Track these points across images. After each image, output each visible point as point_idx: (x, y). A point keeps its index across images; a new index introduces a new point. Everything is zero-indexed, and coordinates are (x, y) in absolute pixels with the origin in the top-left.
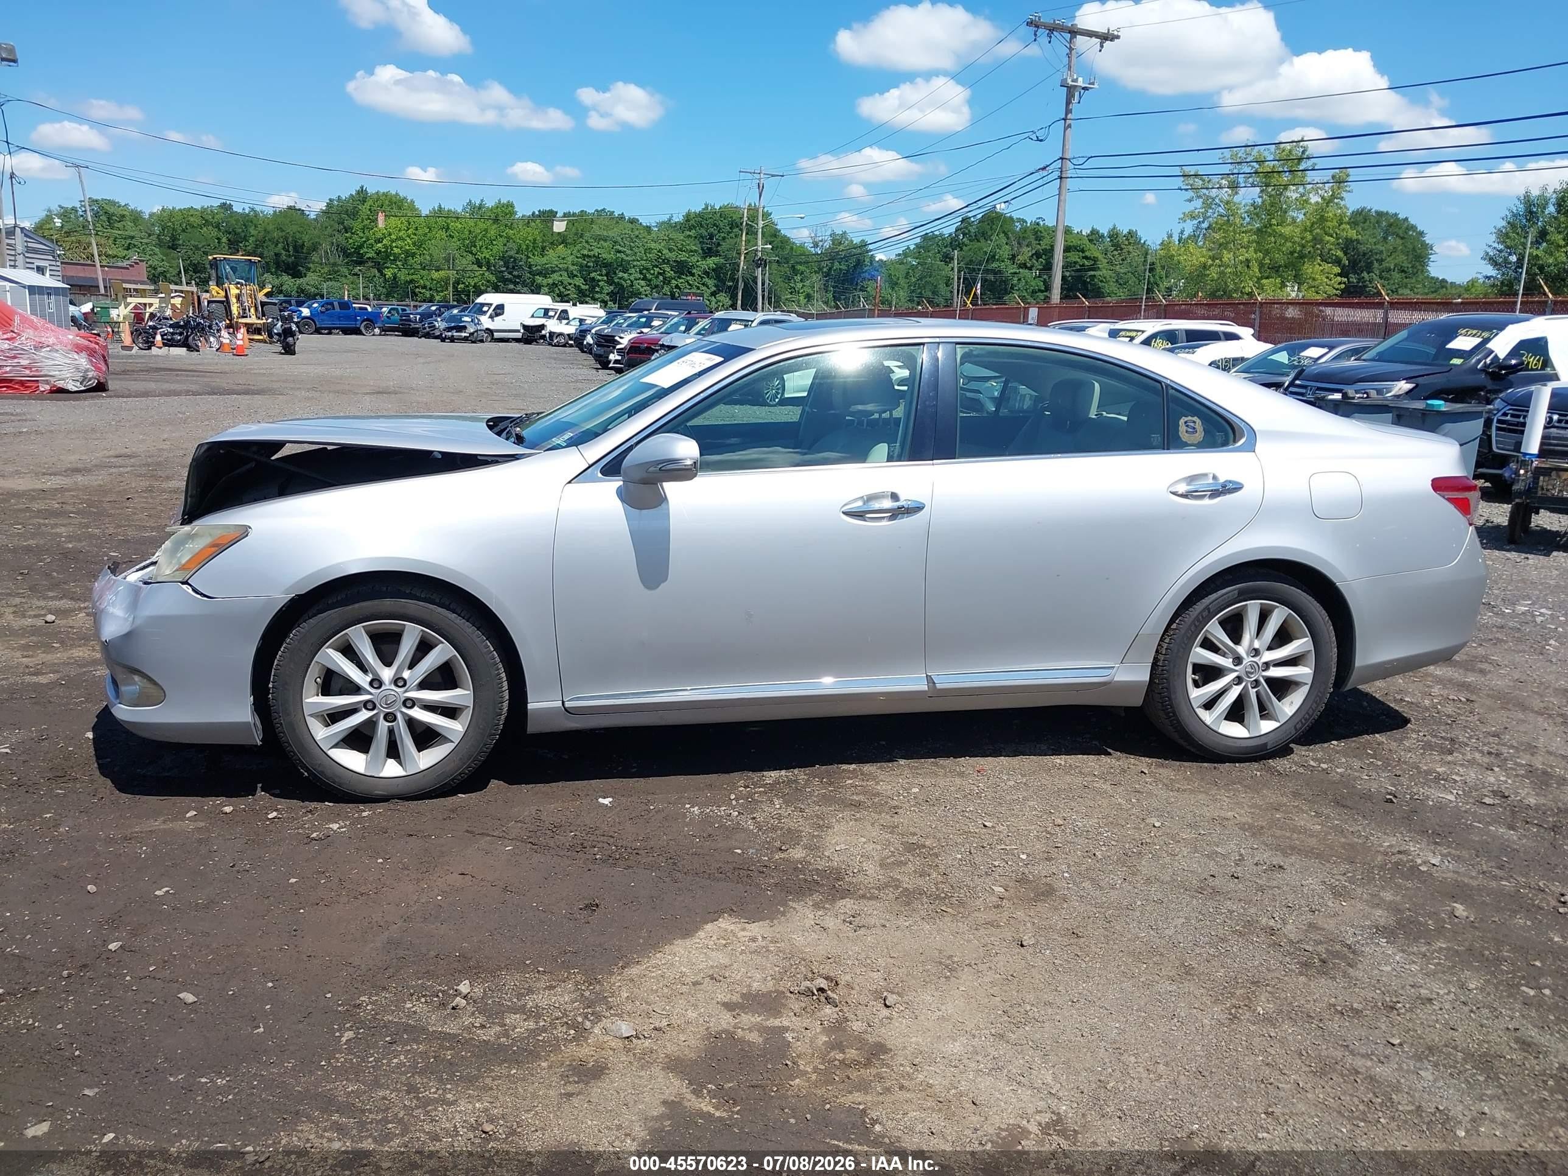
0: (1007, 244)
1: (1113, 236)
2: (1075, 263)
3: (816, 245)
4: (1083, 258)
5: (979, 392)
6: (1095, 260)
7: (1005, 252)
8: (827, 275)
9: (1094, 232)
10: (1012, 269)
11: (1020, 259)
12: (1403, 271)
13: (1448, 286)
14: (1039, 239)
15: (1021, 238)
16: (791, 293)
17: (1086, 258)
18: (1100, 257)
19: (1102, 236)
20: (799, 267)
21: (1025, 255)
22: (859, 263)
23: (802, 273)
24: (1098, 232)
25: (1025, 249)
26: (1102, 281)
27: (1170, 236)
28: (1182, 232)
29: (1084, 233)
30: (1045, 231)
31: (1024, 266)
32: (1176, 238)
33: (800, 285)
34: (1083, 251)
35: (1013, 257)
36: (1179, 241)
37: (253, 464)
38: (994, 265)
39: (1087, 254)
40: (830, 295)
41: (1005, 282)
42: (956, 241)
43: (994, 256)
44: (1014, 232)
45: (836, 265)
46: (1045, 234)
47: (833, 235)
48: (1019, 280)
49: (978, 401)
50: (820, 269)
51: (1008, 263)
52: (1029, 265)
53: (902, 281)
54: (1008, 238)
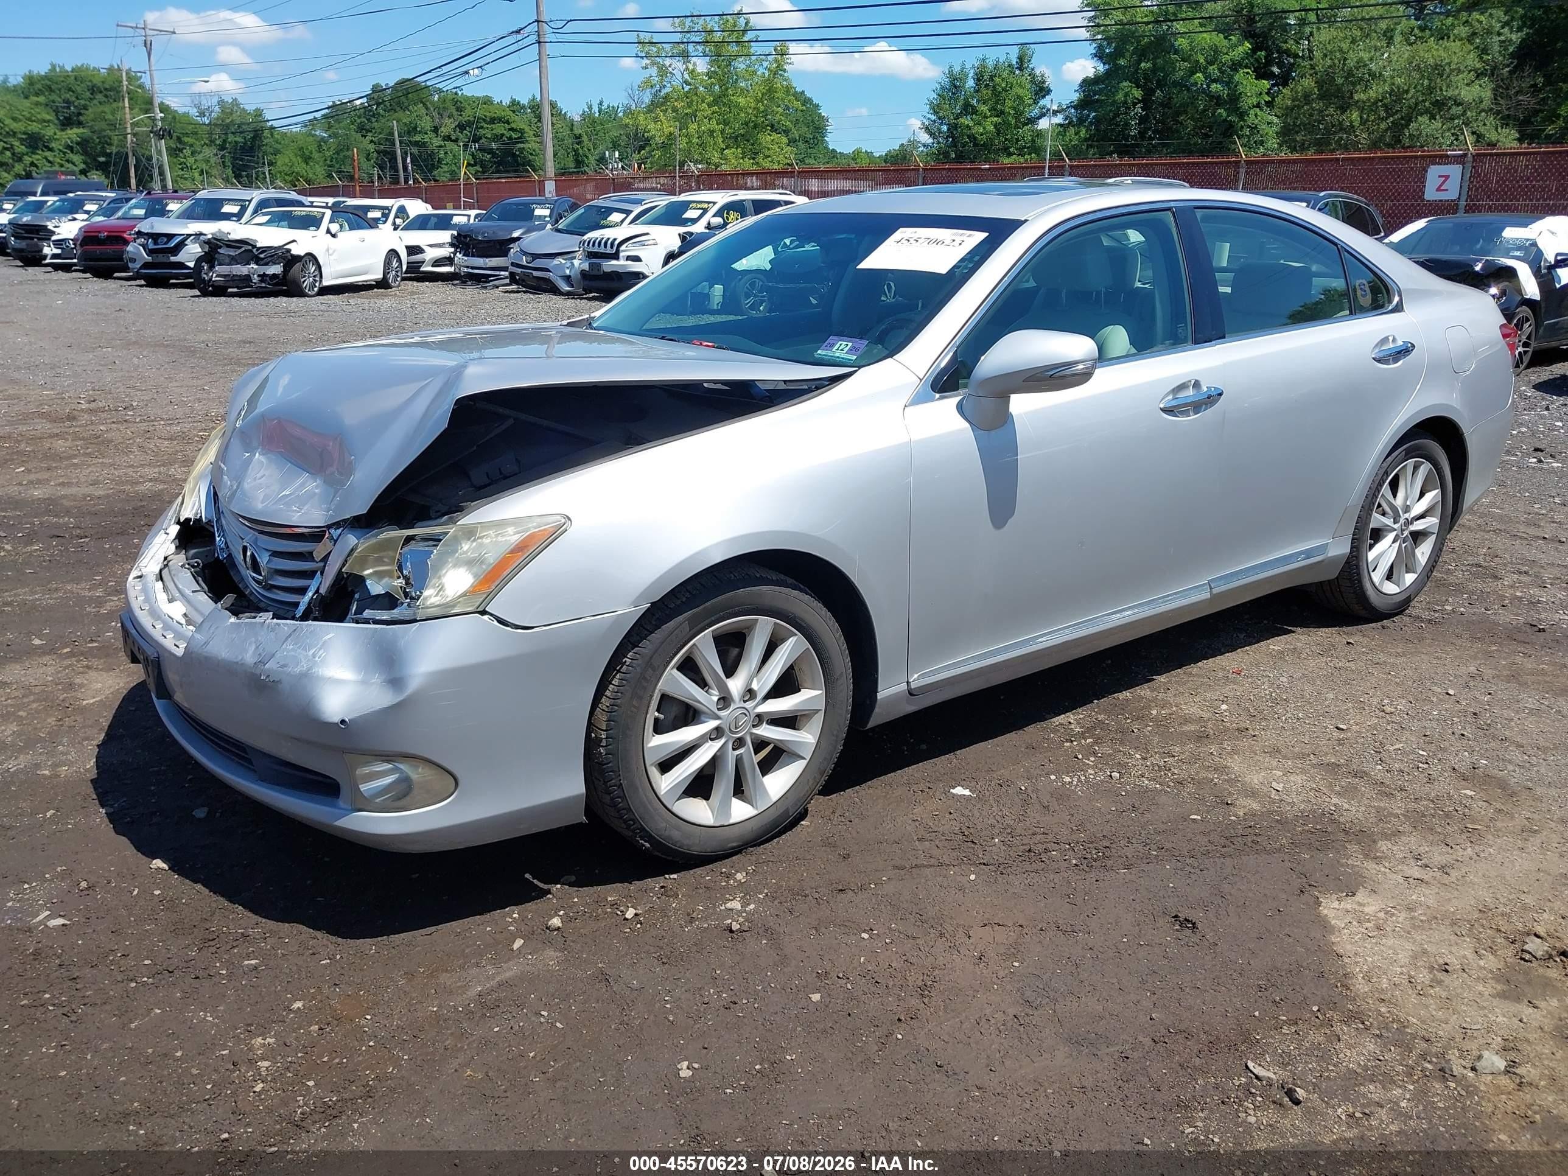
0: (427, 114)
1: (533, 107)
2: (503, 135)
3: (202, 114)
4: (510, 129)
5: (547, 270)
6: (522, 131)
7: (426, 123)
8: (222, 148)
9: (514, 103)
10: (437, 141)
11: (444, 131)
12: (807, 141)
13: (838, 156)
14: (460, 110)
15: (441, 109)
16: (182, 169)
17: (512, 129)
18: (527, 129)
19: (524, 107)
20: (186, 139)
21: (448, 126)
22: (257, 134)
23: (191, 146)
24: (519, 103)
25: (447, 121)
26: (531, 154)
27: (590, 107)
28: (601, 103)
29: (504, 104)
30: (465, 101)
31: (448, 138)
32: (596, 109)
33: (191, 160)
34: (508, 122)
35: (436, 130)
36: (599, 112)
37: (511, 421)
38: (417, 138)
39: (513, 125)
40: (229, 171)
41: (432, 155)
42: (370, 111)
43: (415, 128)
44: (432, 103)
45: (231, 138)
46: (464, 104)
47: (221, 102)
48: (446, 153)
49: (547, 281)
50: (212, 141)
51: (433, 135)
52: (453, 138)
53: (316, 155)
54: (427, 109)
